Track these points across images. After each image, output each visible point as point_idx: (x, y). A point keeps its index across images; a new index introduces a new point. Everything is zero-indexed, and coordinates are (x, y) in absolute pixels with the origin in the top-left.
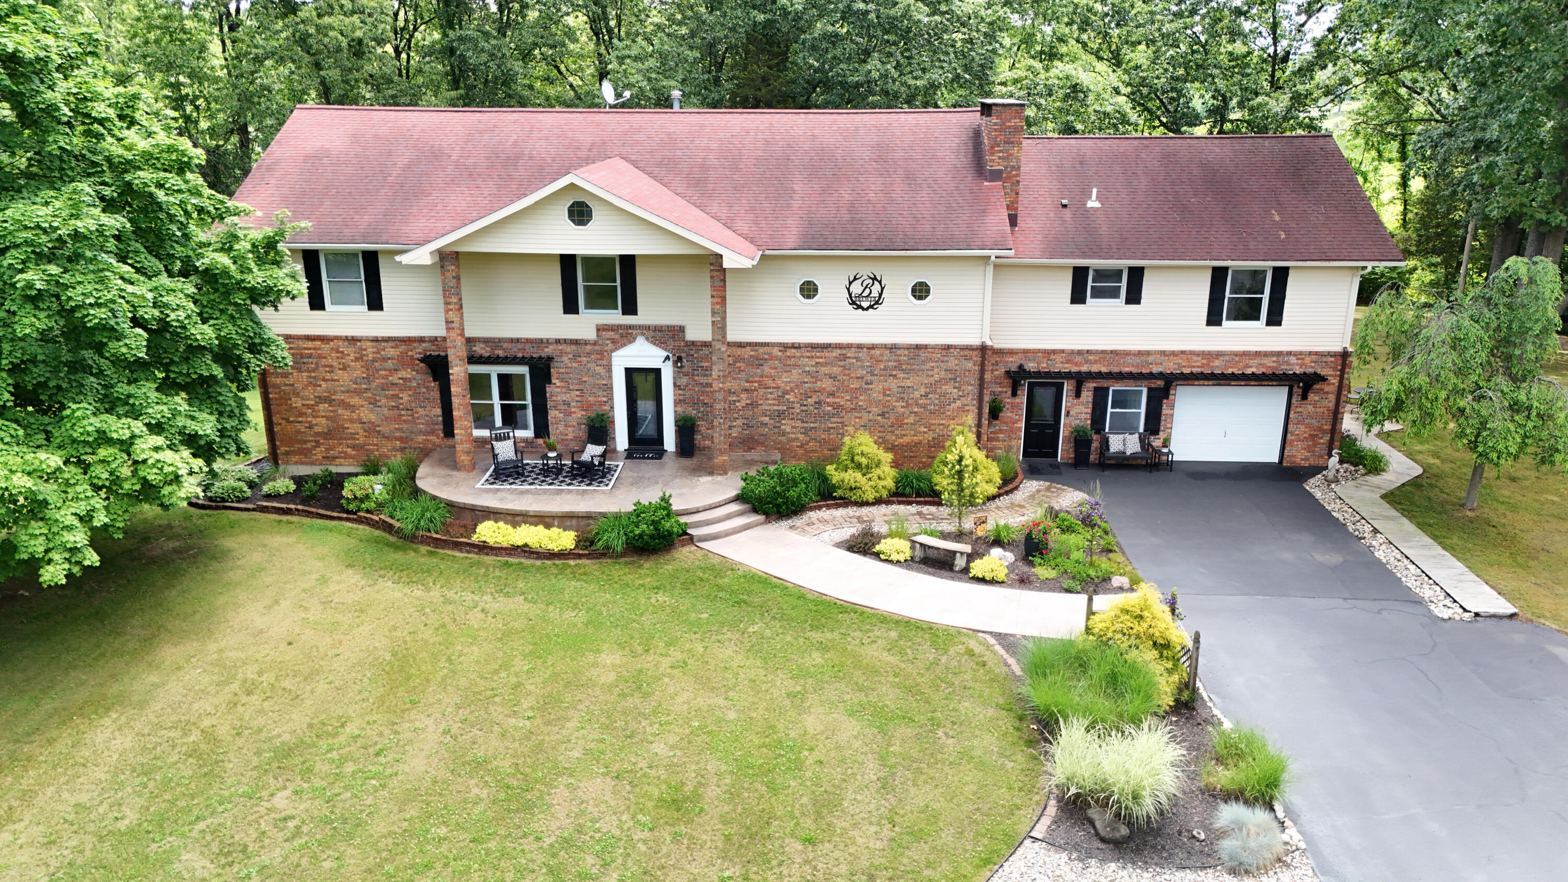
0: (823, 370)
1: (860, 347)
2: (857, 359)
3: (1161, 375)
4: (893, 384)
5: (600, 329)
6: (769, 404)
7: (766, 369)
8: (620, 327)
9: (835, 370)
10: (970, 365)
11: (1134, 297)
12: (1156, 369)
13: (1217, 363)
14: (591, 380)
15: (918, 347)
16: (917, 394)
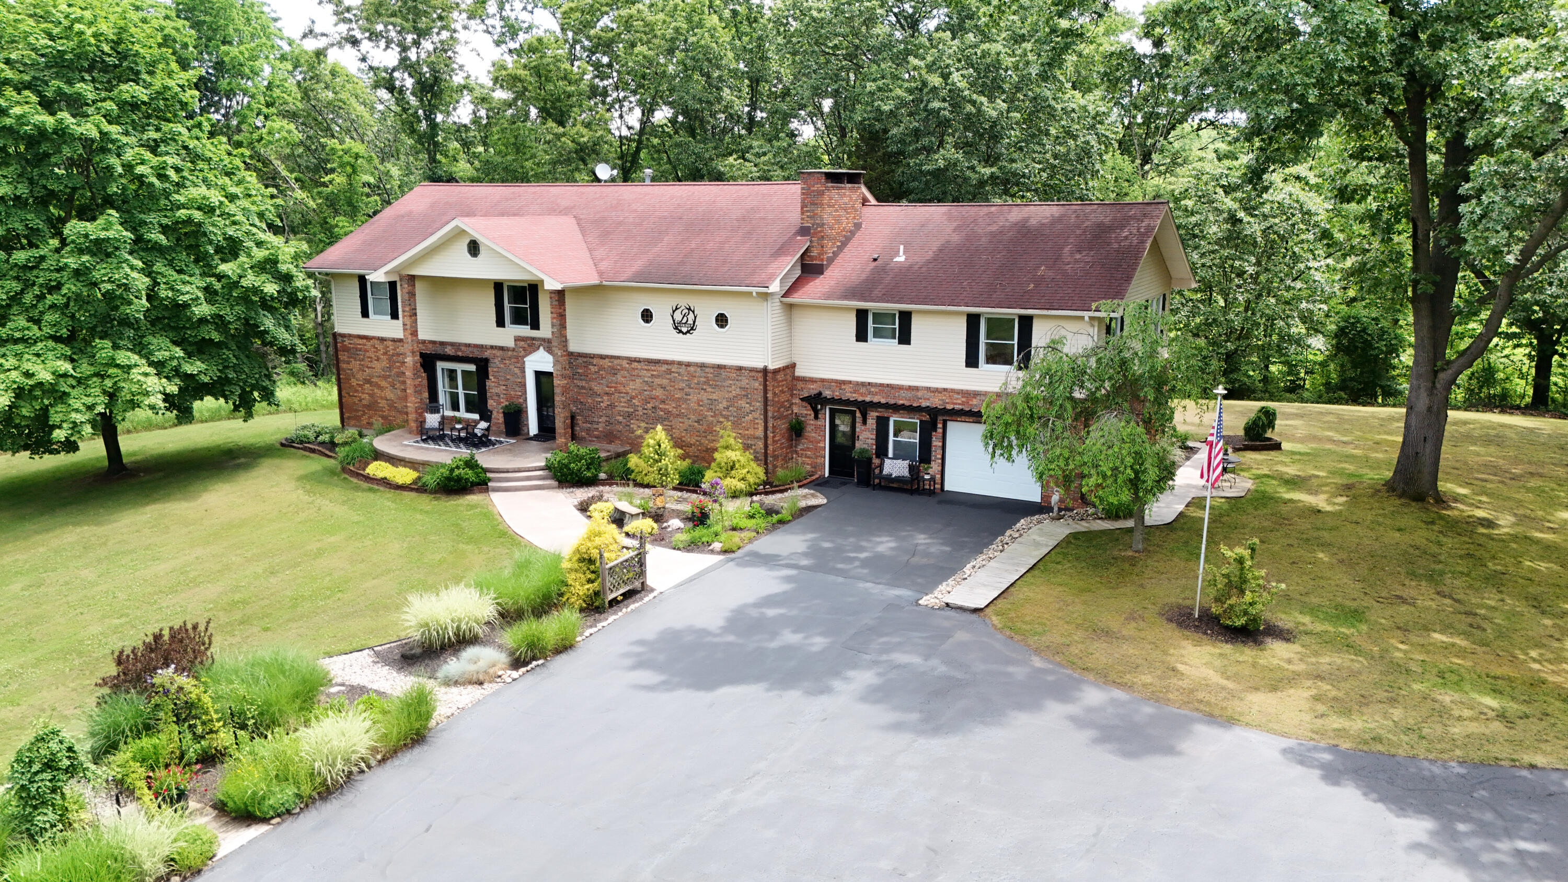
0: (657, 381)
1: (680, 363)
2: (679, 374)
3: (928, 410)
4: (704, 396)
5: (518, 339)
6: (622, 407)
7: (619, 377)
8: (530, 338)
9: (665, 382)
10: (757, 384)
11: (905, 338)
13: (975, 402)
14: (512, 379)
15: (720, 367)
16: (721, 406)
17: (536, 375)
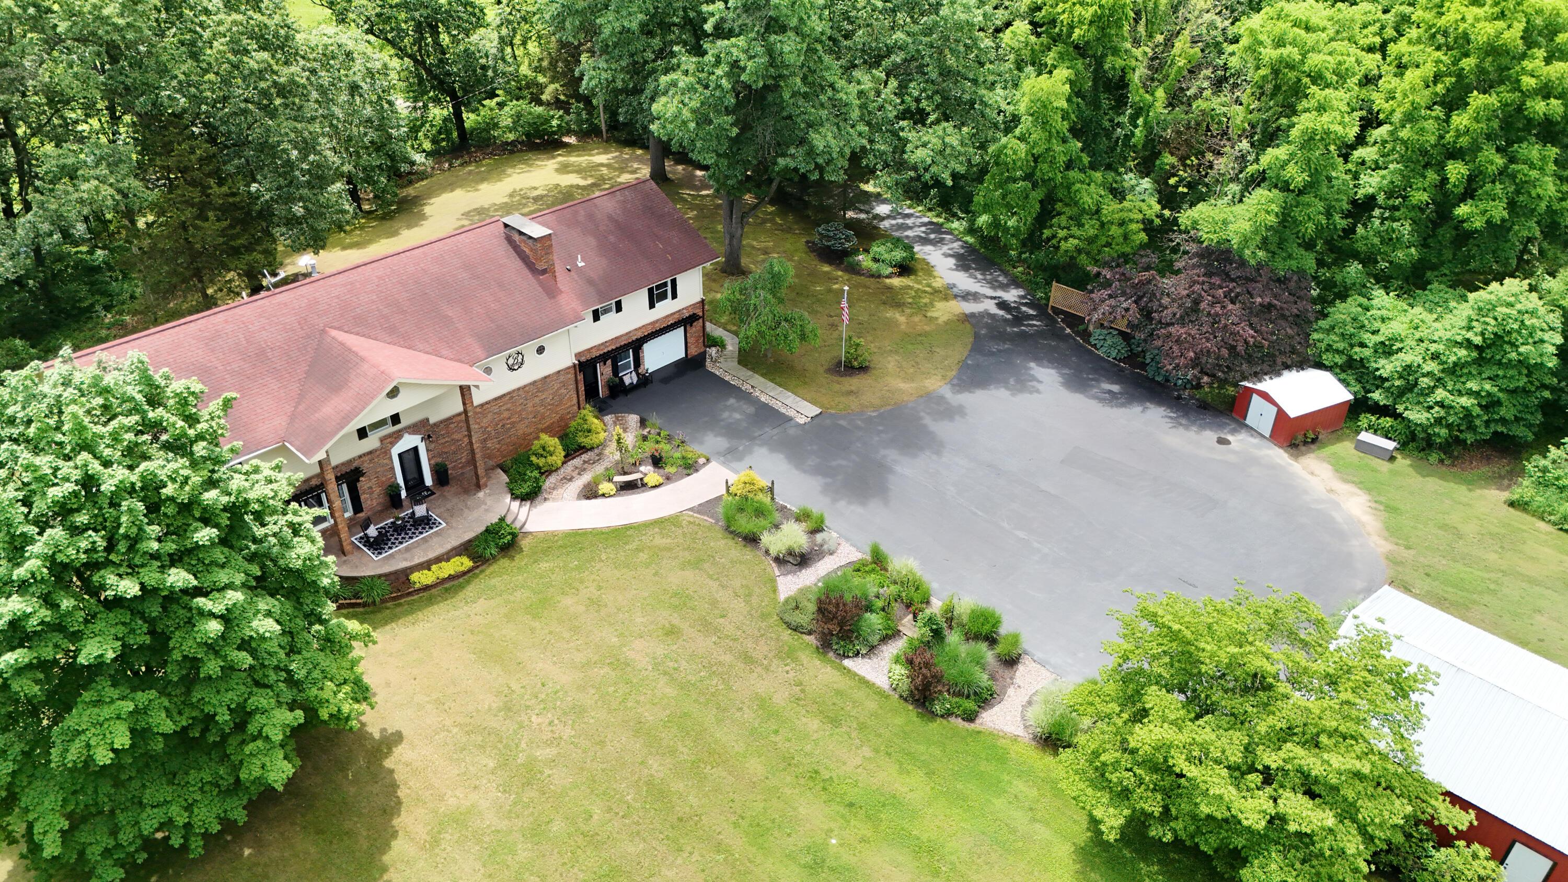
0: (504, 408)
2: (518, 395)
3: (636, 341)
5: (383, 439)
8: (394, 433)
9: (509, 406)
11: (619, 309)
12: (633, 339)
13: (657, 325)
14: (381, 469)
15: (546, 378)
16: (549, 400)
17: (400, 455)
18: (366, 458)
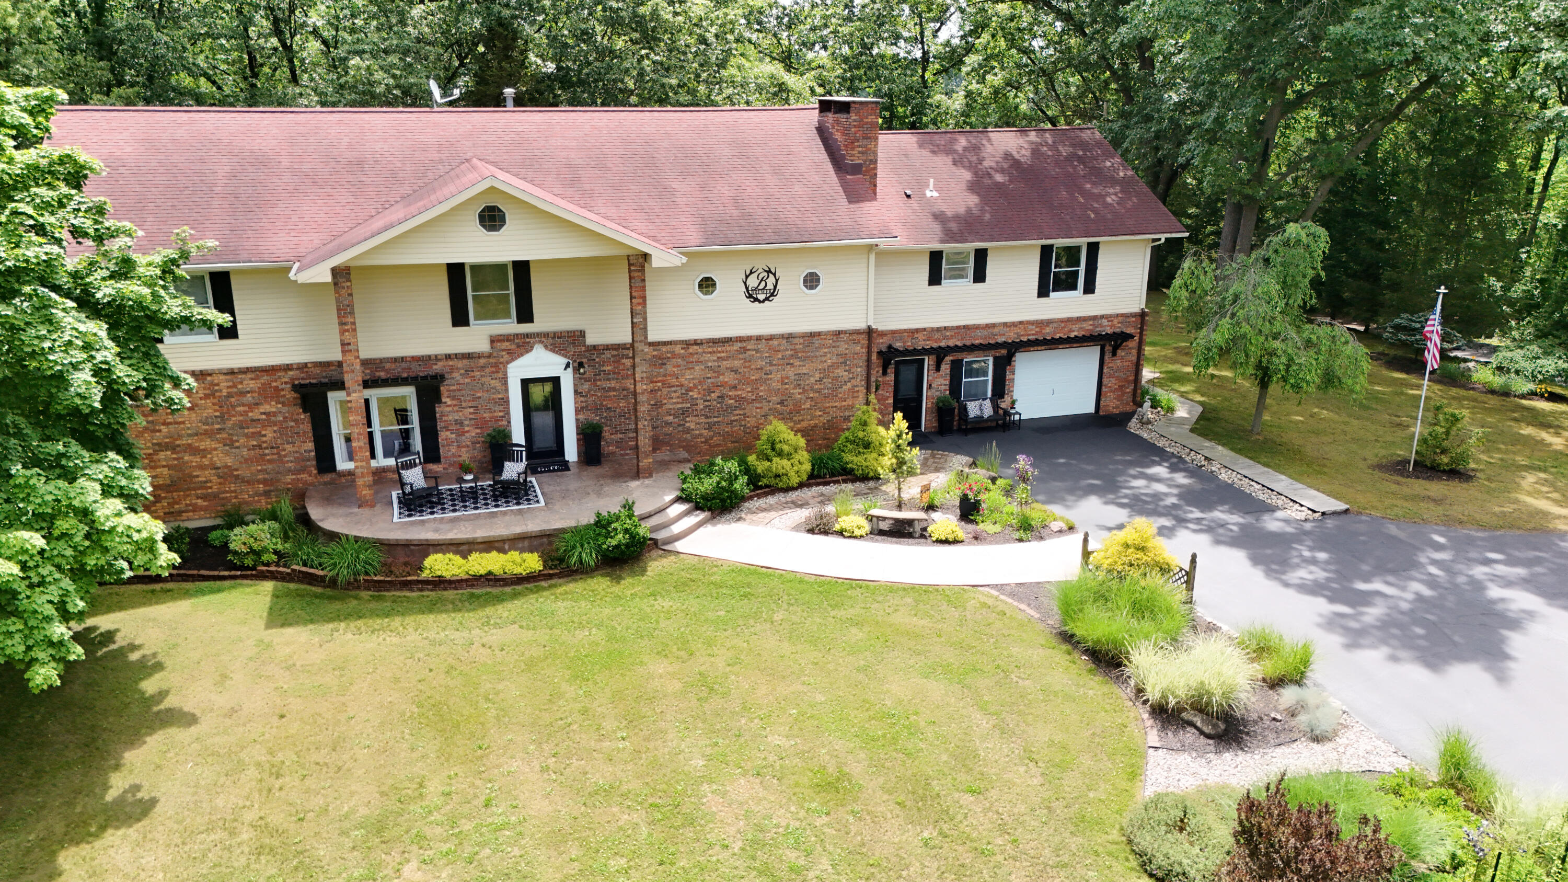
0: (725, 364)
1: (759, 338)
3: (1004, 345)
4: (790, 372)
5: (494, 340)
6: (673, 402)
7: (669, 368)
8: (516, 336)
9: (737, 363)
10: (858, 348)
11: (980, 276)
12: (1000, 340)
13: (1048, 330)
14: (485, 395)
15: (812, 335)
16: (812, 380)
17: (526, 383)
18: (460, 364)
